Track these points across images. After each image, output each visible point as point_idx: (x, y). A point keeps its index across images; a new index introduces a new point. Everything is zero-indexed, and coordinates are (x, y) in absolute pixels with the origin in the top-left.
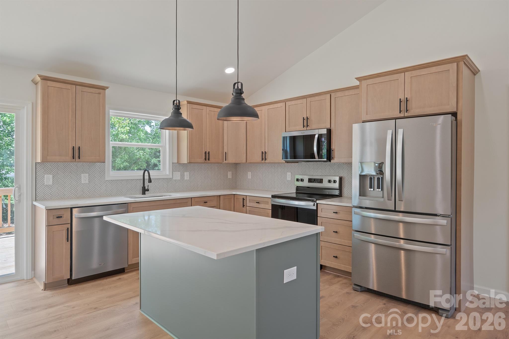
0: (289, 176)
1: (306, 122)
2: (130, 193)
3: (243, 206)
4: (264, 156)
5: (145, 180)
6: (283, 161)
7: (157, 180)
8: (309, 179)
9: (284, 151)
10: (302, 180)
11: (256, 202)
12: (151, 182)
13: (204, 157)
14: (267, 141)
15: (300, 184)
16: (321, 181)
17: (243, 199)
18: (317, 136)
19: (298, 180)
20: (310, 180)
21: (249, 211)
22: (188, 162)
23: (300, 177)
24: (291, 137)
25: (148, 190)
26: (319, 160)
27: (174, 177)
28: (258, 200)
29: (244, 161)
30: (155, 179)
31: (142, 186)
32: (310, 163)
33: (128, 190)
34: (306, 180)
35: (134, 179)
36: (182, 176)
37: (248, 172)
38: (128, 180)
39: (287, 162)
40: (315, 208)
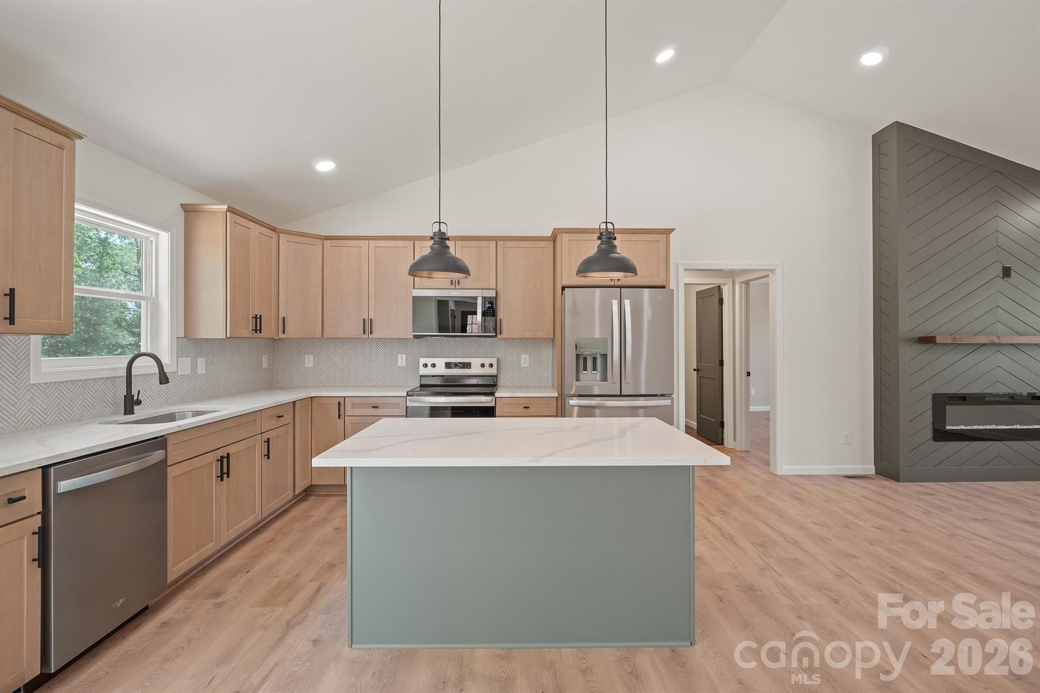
0: (401, 360)
2: (90, 414)
3: (339, 416)
4: (368, 326)
5: (133, 377)
6: (410, 336)
7: (148, 377)
8: (446, 363)
10: (434, 366)
11: (373, 407)
12: (168, 382)
13: (251, 326)
14: (372, 302)
15: (429, 371)
16: (467, 365)
17: (339, 404)
18: (479, 300)
19: (425, 366)
20: (449, 366)
21: (352, 423)
22: (228, 336)
23: (428, 361)
25: (139, 402)
26: (483, 334)
27: (179, 371)
28: (375, 402)
29: (318, 334)
30: (145, 375)
31: (125, 394)
32: (456, 338)
33: (87, 406)
34: (441, 365)
35: (99, 379)
36: (194, 366)
37: (306, 355)
38: (85, 380)
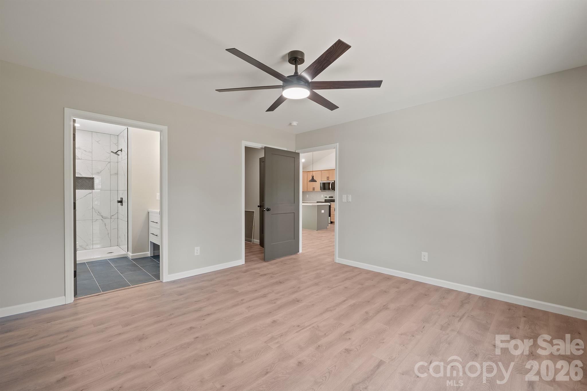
0: (322, 196)
1: (328, 178)
6: (320, 191)
9: (321, 187)
10: (327, 197)
15: (326, 198)
16: (333, 197)
18: (331, 183)
19: (325, 197)
20: (329, 197)
23: (326, 196)
24: (323, 183)
26: (332, 190)
29: (306, 191)
32: (328, 191)
34: (328, 197)
39: (322, 191)
40: (330, 205)
